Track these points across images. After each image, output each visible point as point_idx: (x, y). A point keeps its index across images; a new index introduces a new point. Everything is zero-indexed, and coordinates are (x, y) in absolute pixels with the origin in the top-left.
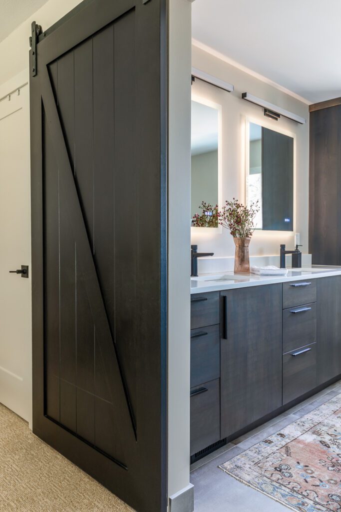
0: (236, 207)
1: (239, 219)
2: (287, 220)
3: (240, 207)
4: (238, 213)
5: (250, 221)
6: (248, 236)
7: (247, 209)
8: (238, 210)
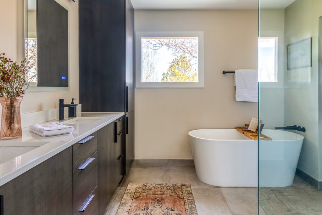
0: (2, 61)
1: (6, 76)
2: (64, 78)
3: (7, 61)
4: (5, 68)
5: (22, 77)
6: (19, 95)
7: (17, 64)
8: (6, 66)
